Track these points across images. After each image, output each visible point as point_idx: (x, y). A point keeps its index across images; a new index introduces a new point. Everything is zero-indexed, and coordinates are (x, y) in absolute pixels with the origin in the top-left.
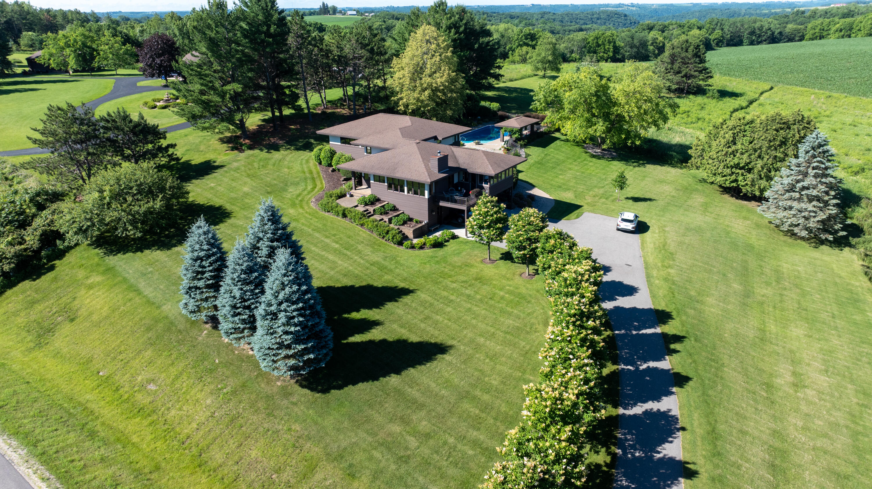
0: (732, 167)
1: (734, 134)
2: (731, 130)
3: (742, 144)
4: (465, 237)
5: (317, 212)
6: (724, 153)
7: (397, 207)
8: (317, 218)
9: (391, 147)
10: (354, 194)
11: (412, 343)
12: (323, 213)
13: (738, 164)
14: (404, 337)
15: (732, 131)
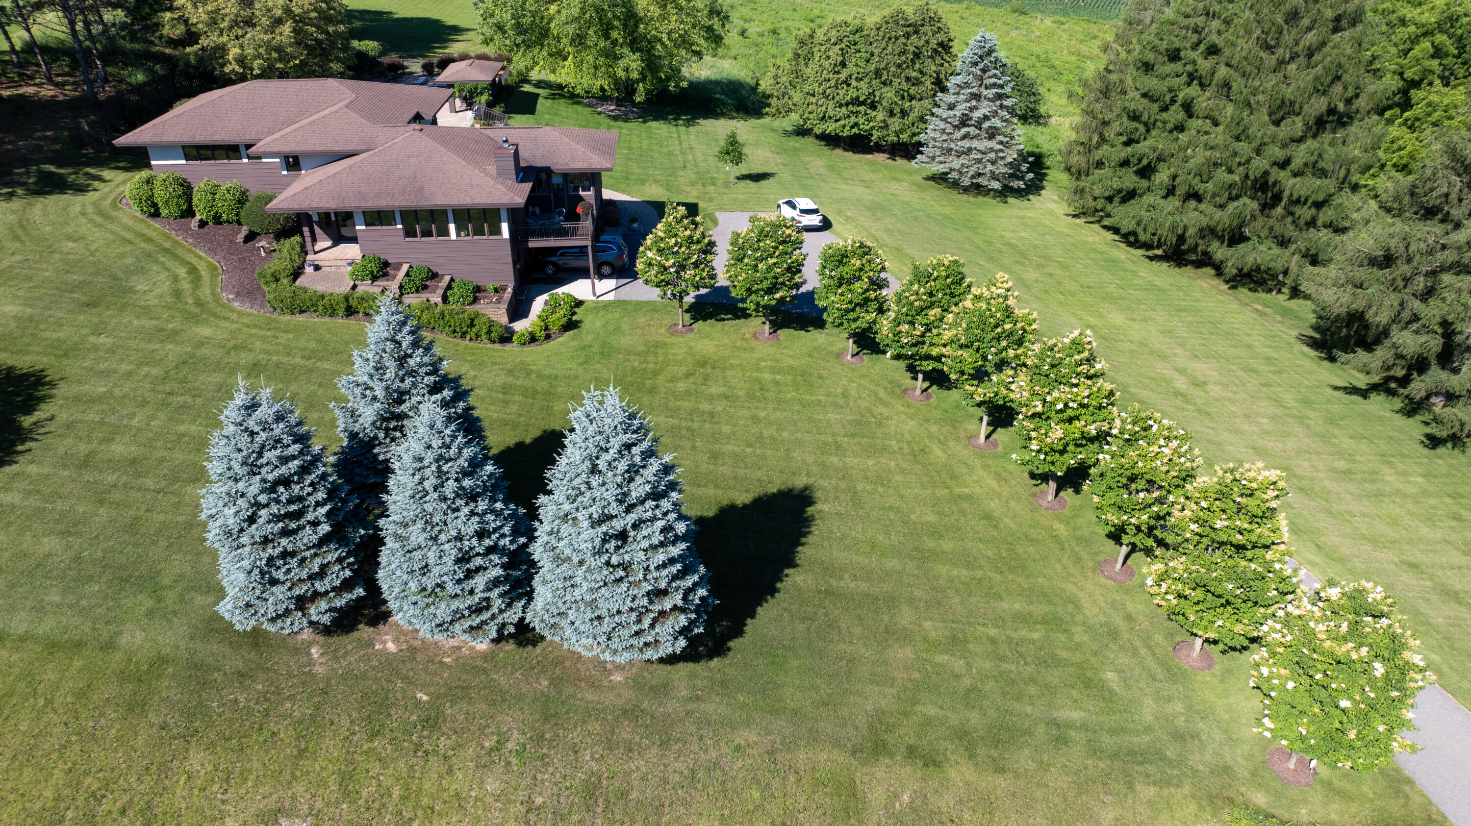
0: (847, 105)
1: (842, 50)
2: (835, 44)
3: (857, 65)
4: (594, 298)
5: (273, 320)
6: (833, 83)
7: (435, 269)
8: (288, 332)
9: (363, 147)
10: (320, 263)
11: (745, 507)
12: (288, 317)
13: (858, 98)
14: (725, 503)
15: (838, 47)
